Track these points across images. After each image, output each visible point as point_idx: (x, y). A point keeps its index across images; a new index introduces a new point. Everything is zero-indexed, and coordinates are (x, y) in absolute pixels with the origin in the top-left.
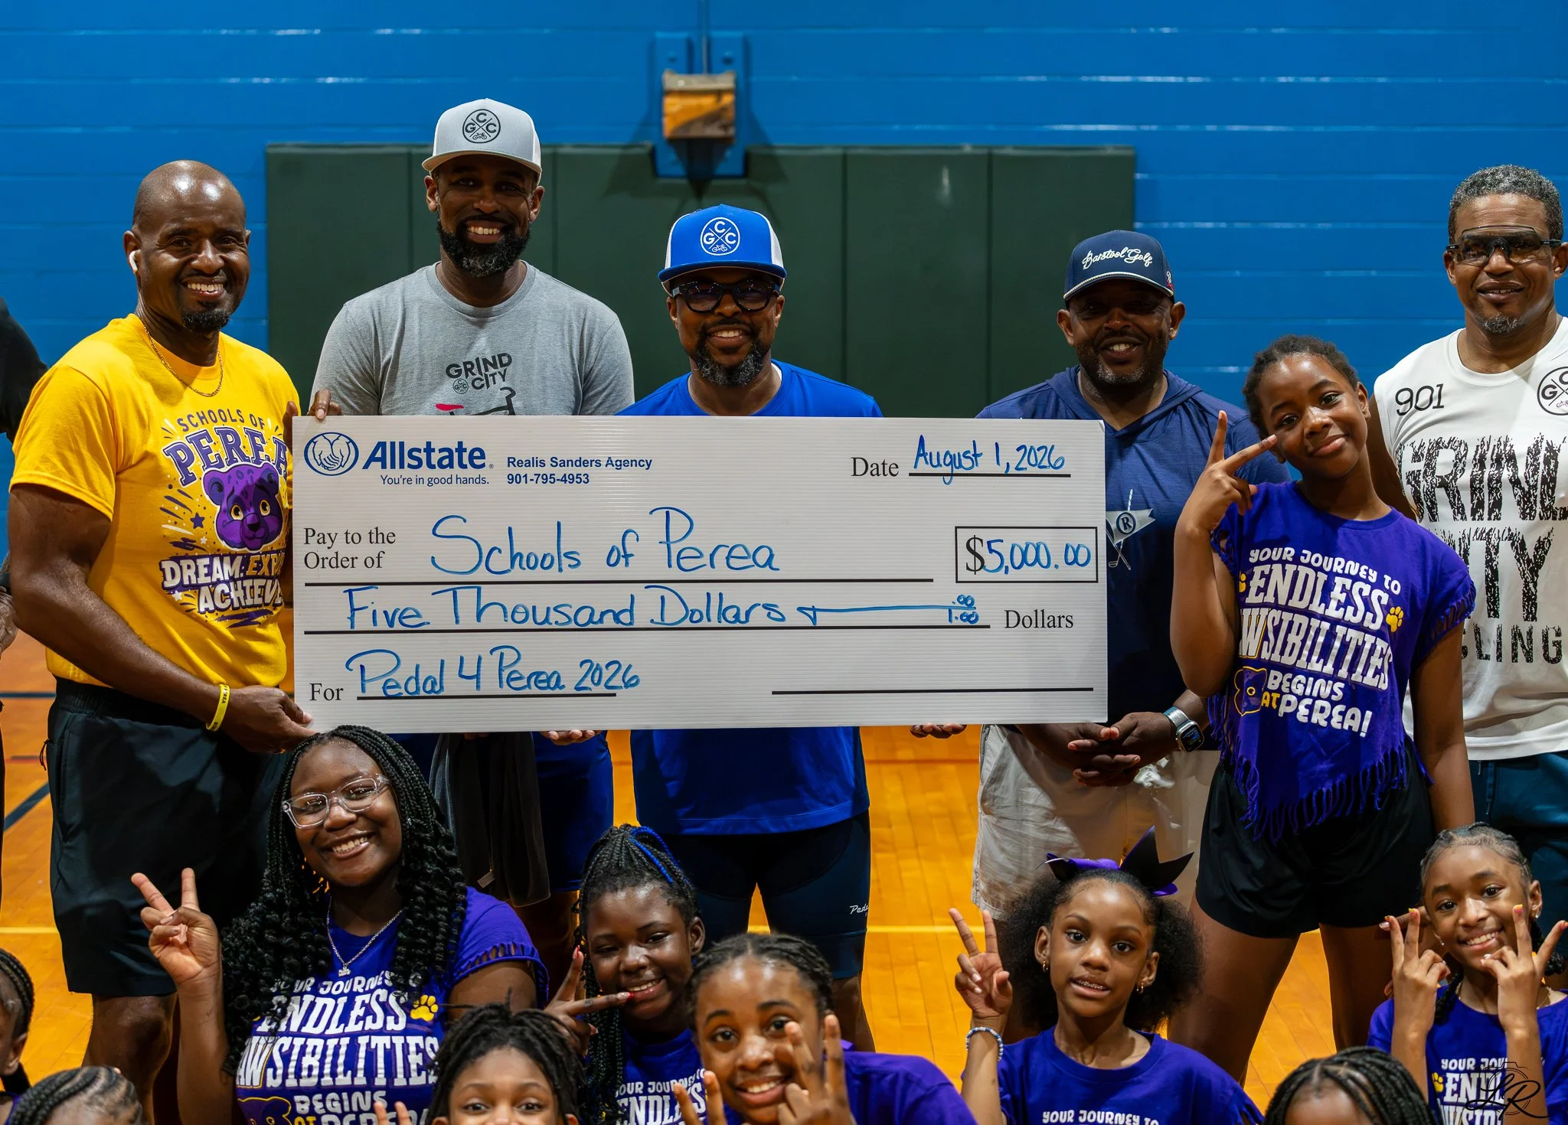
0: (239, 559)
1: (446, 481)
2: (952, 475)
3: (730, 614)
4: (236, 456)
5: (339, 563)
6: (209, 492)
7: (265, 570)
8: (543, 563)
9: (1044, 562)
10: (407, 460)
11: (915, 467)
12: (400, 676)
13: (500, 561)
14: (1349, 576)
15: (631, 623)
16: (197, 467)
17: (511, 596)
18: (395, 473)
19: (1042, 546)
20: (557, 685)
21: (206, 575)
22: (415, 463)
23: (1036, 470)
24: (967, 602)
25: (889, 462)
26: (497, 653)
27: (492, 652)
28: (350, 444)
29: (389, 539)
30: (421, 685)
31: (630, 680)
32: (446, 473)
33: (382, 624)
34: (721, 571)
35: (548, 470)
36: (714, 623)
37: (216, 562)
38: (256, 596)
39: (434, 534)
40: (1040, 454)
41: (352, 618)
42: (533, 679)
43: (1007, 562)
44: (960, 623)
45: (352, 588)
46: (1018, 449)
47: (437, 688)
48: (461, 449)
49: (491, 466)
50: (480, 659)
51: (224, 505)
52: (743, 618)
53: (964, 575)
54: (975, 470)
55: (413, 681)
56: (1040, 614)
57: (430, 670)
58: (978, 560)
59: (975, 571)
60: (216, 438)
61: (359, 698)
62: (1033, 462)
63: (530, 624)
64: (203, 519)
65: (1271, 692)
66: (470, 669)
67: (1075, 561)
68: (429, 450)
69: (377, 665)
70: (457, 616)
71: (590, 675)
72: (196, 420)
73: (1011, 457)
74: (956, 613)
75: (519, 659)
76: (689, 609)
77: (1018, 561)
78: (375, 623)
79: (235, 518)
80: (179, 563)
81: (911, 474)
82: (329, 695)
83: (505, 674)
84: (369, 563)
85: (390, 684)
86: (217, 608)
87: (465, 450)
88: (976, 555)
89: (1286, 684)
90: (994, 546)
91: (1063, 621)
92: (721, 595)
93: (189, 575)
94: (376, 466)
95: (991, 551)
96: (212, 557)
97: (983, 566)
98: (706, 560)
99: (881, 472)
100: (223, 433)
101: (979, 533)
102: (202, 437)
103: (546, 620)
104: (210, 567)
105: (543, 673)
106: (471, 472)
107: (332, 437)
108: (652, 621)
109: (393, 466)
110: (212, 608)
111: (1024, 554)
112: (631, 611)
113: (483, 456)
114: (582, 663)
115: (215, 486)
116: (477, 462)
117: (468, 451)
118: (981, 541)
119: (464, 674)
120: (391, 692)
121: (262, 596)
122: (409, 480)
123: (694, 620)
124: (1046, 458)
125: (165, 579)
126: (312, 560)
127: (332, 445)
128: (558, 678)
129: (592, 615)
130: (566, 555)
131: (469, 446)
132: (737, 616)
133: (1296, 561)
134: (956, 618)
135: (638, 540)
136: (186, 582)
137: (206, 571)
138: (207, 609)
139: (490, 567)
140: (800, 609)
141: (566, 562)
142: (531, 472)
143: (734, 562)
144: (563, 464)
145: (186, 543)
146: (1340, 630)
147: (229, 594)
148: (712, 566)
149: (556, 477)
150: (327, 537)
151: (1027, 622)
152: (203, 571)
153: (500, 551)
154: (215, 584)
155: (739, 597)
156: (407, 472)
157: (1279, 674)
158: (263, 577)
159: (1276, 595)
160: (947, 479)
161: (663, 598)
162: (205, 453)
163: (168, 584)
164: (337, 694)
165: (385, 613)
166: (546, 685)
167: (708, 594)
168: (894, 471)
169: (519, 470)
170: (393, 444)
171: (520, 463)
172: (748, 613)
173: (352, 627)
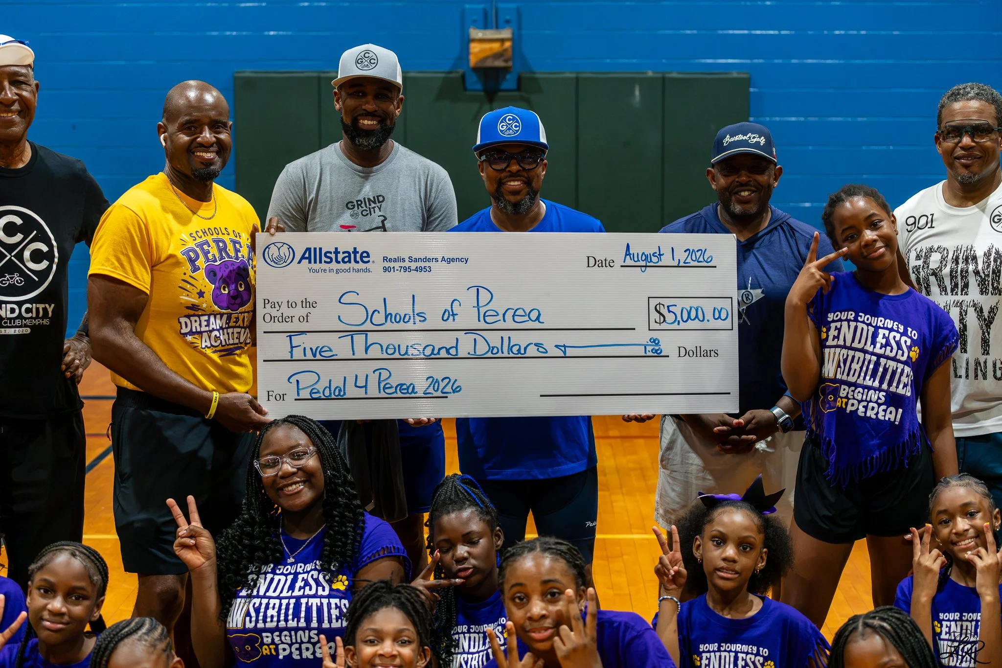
0: (225, 317)
1: (347, 271)
2: (646, 266)
3: (515, 349)
4: (224, 255)
5: (284, 319)
6: (208, 276)
7: (240, 323)
8: (404, 319)
9: (701, 317)
10: (324, 259)
11: (624, 262)
12: (320, 387)
13: (379, 318)
14: (887, 328)
15: (456, 355)
16: (201, 262)
17: (385, 339)
18: (317, 266)
19: (700, 308)
20: (413, 391)
21: (206, 326)
22: (329, 260)
23: (696, 264)
24: (655, 342)
25: (608, 259)
26: (377, 373)
27: (374, 372)
28: (290, 249)
29: (313, 305)
30: (332, 392)
31: (457, 388)
32: (347, 266)
33: (309, 356)
34: (510, 324)
35: (407, 264)
36: (506, 354)
37: (212, 319)
38: (235, 338)
39: (340, 302)
40: (698, 254)
41: (291, 352)
42: (398, 388)
43: (679, 318)
44: (651, 354)
45: (291, 334)
46: (685, 251)
47: (342, 393)
48: (355, 252)
49: (373, 262)
50: (367, 376)
51: (217, 284)
52: (522, 351)
53: (654, 326)
54: (660, 264)
55: (328, 389)
56: (698, 349)
57: (338, 382)
58: (662, 317)
59: (660, 323)
60: (213, 244)
61: (296, 400)
62: (694, 259)
63: (397, 355)
64: (204, 292)
65: (842, 398)
66: (361, 382)
67: (719, 317)
68: (337, 252)
69: (306, 380)
70: (353, 351)
71: (432, 385)
72: (200, 234)
73: (681, 256)
74: (649, 348)
75: (390, 376)
76: (491, 346)
77: (685, 317)
78: (305, 355)
79: (223, 292)
80: (190, 319)
81: (622, 266)
82: (278, 397)
83: (382, 385)
84: (302, 320)
85: (314, 391)
86: (212, 346)
87: (358, 252)
88: (661, 314)
89: (851, 393)
90: (671, 308)
91: (712, 353)
92: (509, 338)
93: (196, 326)
94: (305, 262)
95: (669, 311)
96: (209, 316)
97: (664, 320)
98: (500, 317)
99: (604, 265)
100: (217, 241)
101: (662, 301)
102: (204, 244)
103: (406, 353)
104: (208, 321)
105: (405, 384)
106: (361, 265)
107: (279, 245)
108: (469, 353)
109: (315, 262)
110: (209, 345)
111: (689, 313)
112: (456, 347)
113: (368, 256)
114: (428, 379)
115: (211, 273)
116: (365, 259)
117: (360, 253)
118: (664, 305)
119: (358, 385)
120: (314, 396)
121: (238, 338)
122: (325, 270)
123: (494, 352)
124: (702, 256)
125: (181, 328)
126: (268, 318)
127: (279, 249)
128: (414, 387)
129: (433, 350)
130: (417, 314)
131: (360, 250)
132: (519, 350)
133: (856, 320)
134: (649, 351)
135: (460, 305)
136: (194, 330)
137: (206, 323)
138: (206, 346)
139: (373, 322)
140: (557, 346)
141: (418, 318)
142: (397, 265)
143: (517, 318)
144: (416, 260)
145: (194, 307)
146: (883, 361)
147: (219, 337)
148: (504, 321)
149: (412, 268)
150: (276, 304)
151: (691, 354)
152: (204, 323)
153: (379, 312)
154: (211, 331)
155: (520, 339)
156: (324, 266)
157: (846, 387)
158: (239, 327)
159: (845, 340)
160: (643, 269)
161: (475, 340)
162: (206, 253)
163: (183, 331)
164: (282, 397)
165: (311, 349)
166: (406, 391)
167: (502, 338)
168: (612, 264)
169: (390, 263)
170: (315, 249)
171: (390, 260)
172: (525, 349)
173: (292, 357)
